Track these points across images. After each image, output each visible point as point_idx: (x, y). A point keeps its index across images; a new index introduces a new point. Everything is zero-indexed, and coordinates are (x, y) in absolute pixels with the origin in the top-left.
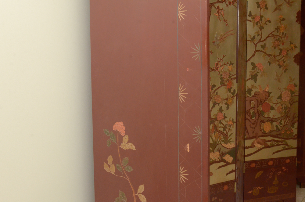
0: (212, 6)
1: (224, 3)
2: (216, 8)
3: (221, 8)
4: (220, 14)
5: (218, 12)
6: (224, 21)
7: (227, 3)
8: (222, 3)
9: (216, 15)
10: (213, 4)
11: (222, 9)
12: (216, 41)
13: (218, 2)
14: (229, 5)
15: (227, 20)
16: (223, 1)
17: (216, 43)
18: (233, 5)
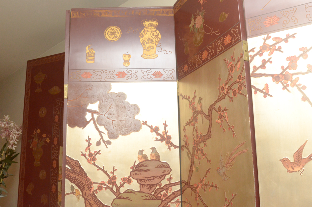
0: (212, 110)
1: (227, 96)
2: (217, 110)
3: (222, 109)
4: (223, 120)
5: (219, 116)
6: (230, 128)
7: (231, 95)
8: (224, 98)
9: (219, 123)
10: (213, 106)
11: (225, 110)
12: (221, 168)
13: (219, 100)
14: (233, 97)
15: (233, 126)
16: (226, 94)
17: (221, 171)
18: (241, 94)
